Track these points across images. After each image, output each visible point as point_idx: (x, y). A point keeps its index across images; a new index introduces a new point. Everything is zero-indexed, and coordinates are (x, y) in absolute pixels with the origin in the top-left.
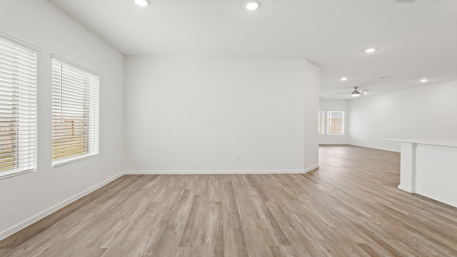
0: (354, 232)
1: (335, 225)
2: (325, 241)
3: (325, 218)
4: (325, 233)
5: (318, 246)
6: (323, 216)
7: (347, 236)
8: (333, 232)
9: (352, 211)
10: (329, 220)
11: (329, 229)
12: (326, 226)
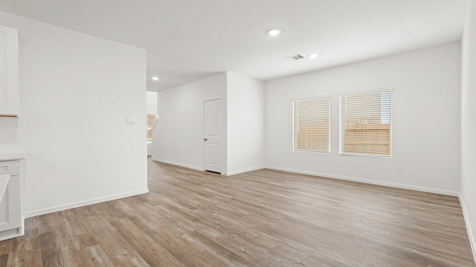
0: (199, 215)
1: (213, 216)
2: (215, 205)
3: (222, 218)
4: (217, 209)
5: (217, 202)
6: (226, 220)
7: (204, 211)
8: (213, 211)
9: (202, 235)
10: (219, 218)
11: (216, 212)
12: (219, 213)
